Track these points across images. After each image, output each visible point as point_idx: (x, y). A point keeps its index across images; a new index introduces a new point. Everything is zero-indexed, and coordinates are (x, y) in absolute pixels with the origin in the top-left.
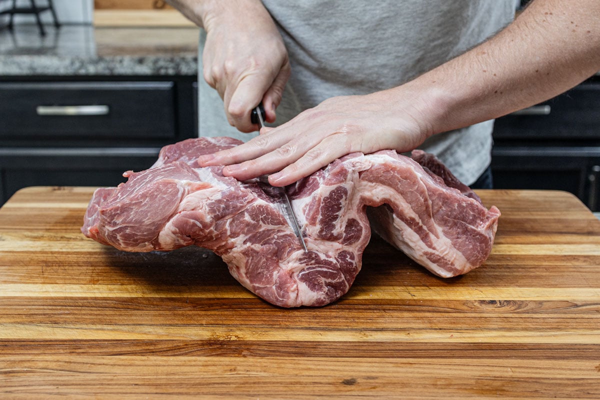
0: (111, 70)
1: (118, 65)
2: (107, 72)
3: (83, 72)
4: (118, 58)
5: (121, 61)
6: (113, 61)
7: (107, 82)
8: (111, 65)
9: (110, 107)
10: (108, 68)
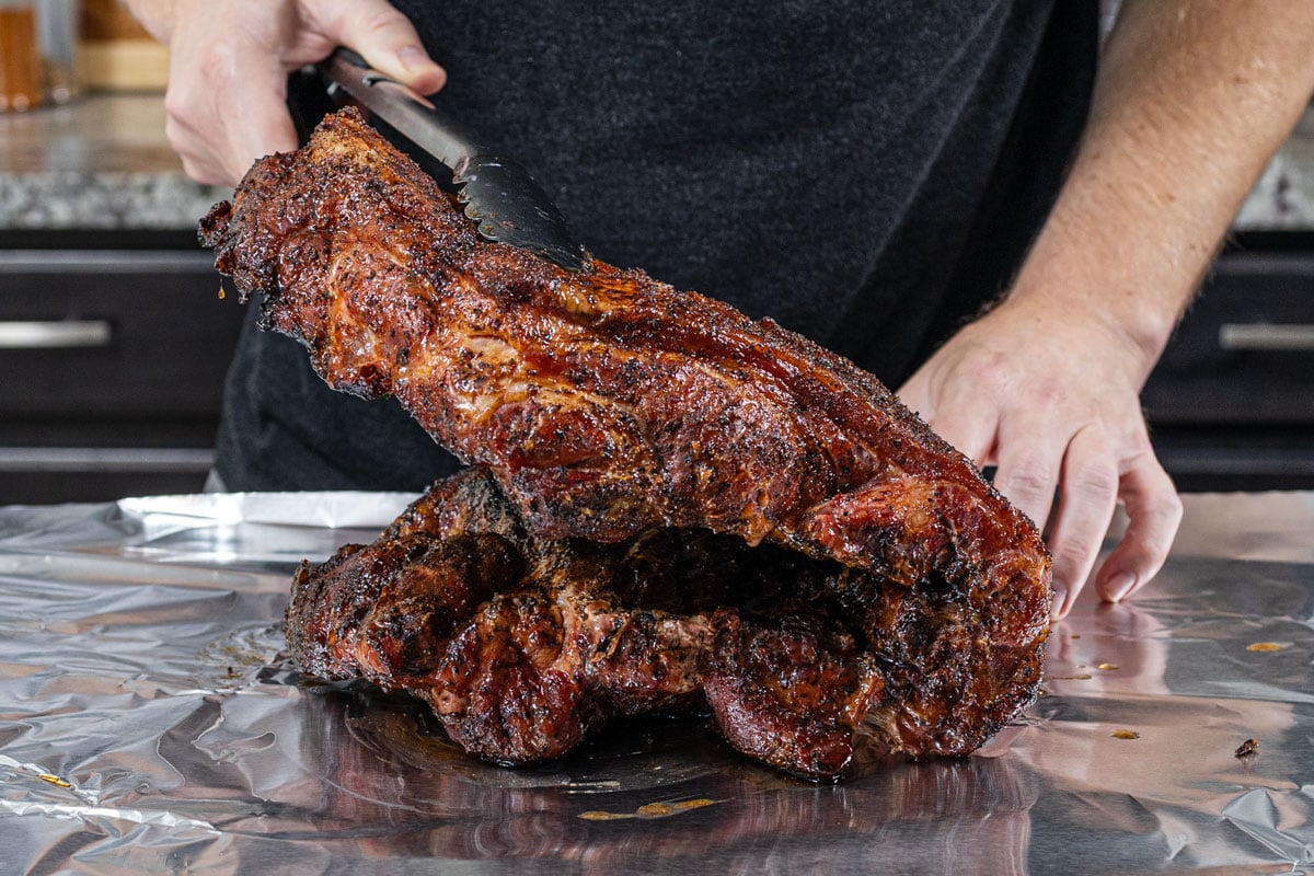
0: (120, 214)
1: (140, 200)
2: (107, 221)
3: (35, 219)
4: (140, 179)
5: (148, 189)
6: (123, 188)
7: (109, 252)
8: (120, 200)
9: (114, 324)
10: (112, 210)
